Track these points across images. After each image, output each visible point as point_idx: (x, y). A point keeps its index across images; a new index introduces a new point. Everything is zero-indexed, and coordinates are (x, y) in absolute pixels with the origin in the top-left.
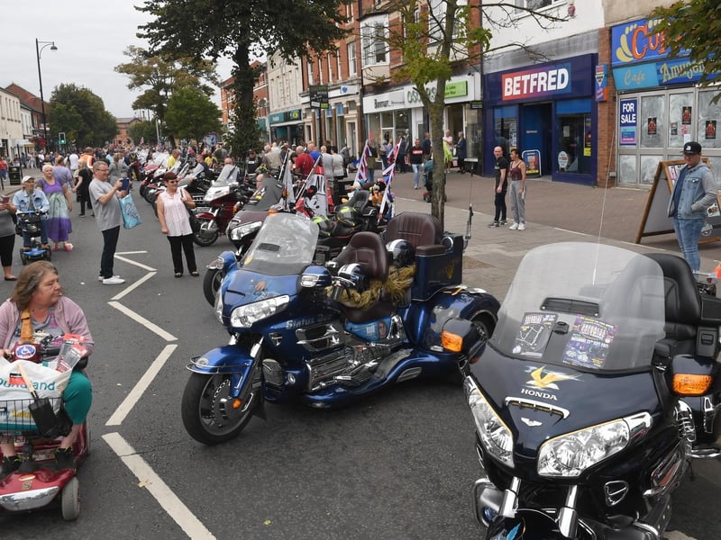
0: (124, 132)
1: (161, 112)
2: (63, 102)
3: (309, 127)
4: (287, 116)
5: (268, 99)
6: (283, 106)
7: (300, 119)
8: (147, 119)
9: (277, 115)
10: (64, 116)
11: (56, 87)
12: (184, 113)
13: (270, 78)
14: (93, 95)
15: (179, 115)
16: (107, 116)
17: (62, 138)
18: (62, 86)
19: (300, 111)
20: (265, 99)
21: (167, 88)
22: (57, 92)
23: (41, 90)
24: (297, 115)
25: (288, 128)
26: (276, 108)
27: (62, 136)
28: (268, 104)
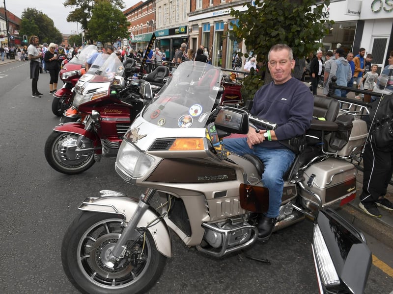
0: (66, 41)
1: (85, 25)
2: (28, 18)
3: (194, 40)
4: (172, 31)
5: (155, 20)
6: (168, 25)
7: (185, 33)
8: (77, 34)
9: (163, 31)
10: (28, 26)
11: (25, 10)
12: (103, 21)
13: (158, 6)
14: (48, 18)
15: (99, 22)
16: (55, 30)
17: (25, 39)
18: (28, 9)
19: (186, 27)
20: (153, 20)
21: (90, 8)
22: (25, 12)
23: (4, 3)
24: (184, 30)
25: (171, 40)
26: (161, 26)
27: (25, 37)
28: (155, 23)
